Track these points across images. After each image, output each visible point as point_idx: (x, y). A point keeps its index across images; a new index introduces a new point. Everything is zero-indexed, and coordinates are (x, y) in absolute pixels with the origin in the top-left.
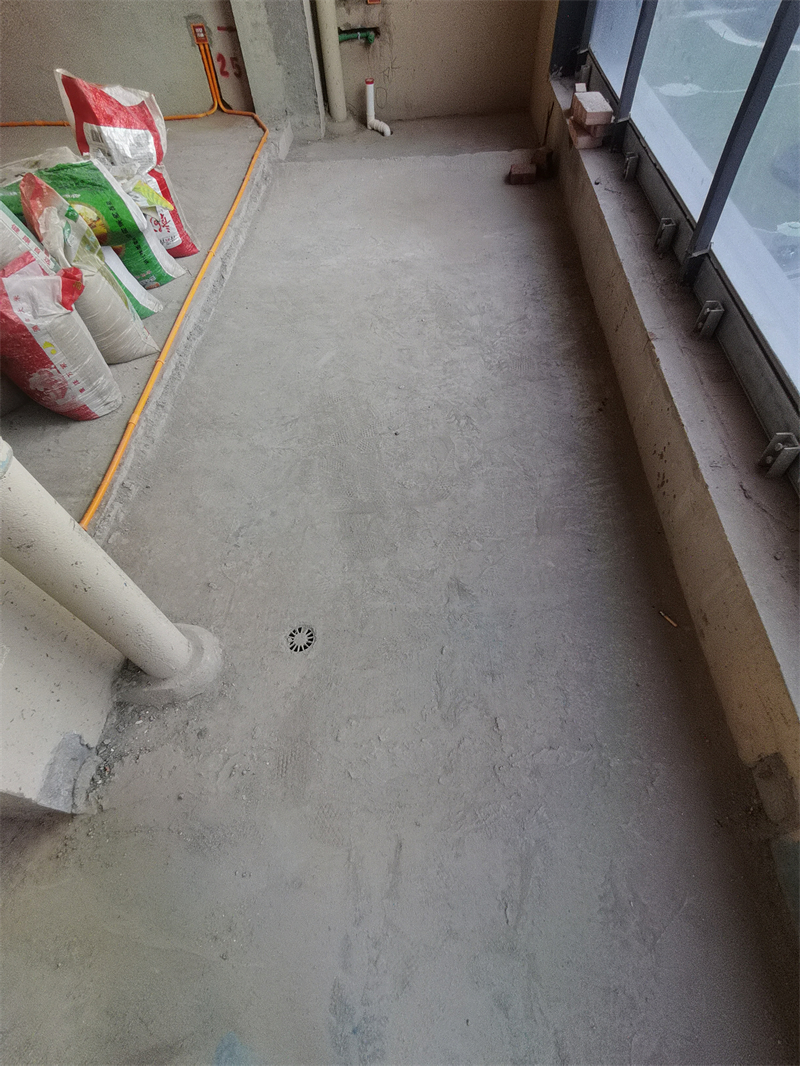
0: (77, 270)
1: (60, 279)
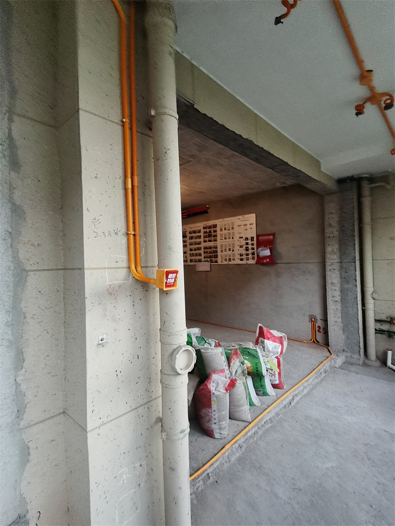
0: (236, 380)
1: (229, 381)
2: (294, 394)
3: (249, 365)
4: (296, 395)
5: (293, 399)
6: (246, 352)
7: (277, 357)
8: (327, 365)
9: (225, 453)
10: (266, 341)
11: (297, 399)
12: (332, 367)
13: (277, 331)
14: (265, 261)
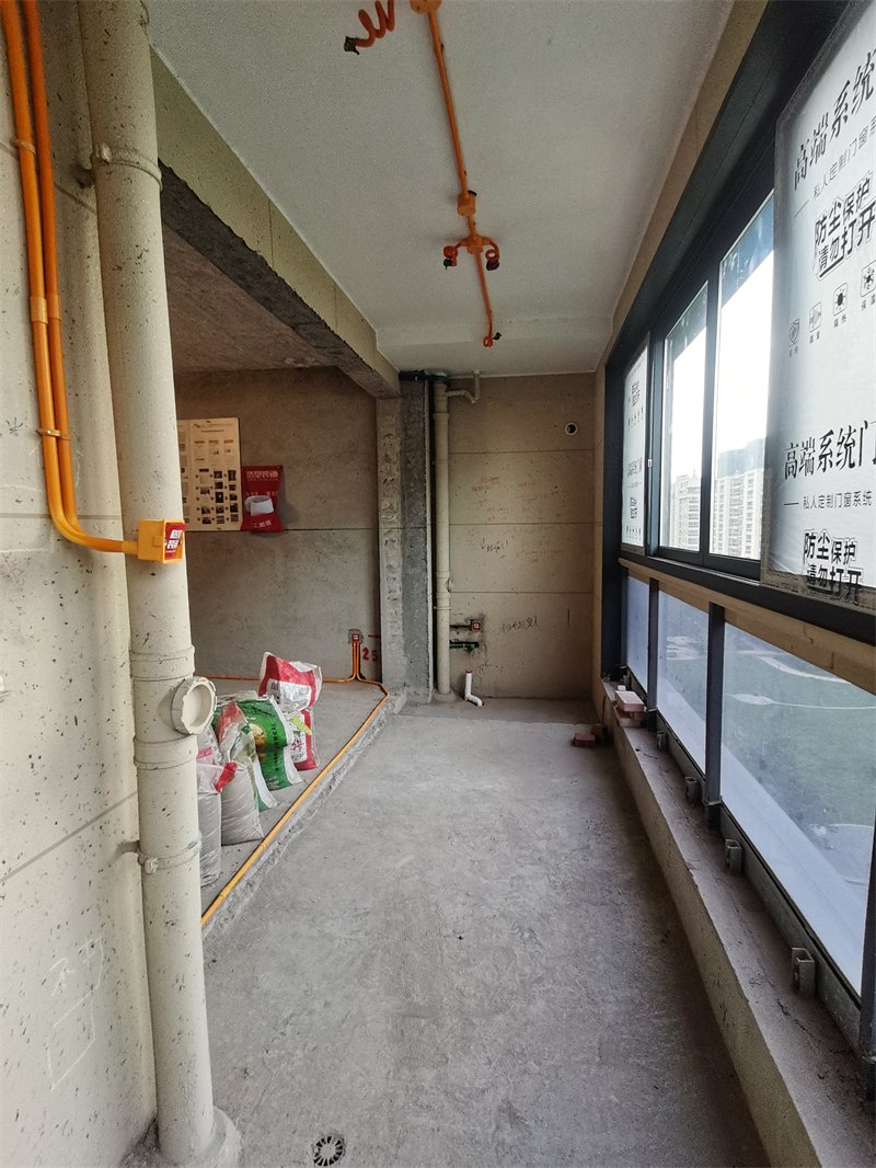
0: (235, 765)
1: (222, 768)
2: (335, 771)
3: (259, 730)
4: (338, 772)
5: (334, 779)
6: (251, 709)
7: (303, 712)
8: (381, 711)
9: (222, 905)
10: (282, 684)
11: (340, 778)
12: (390, 715)
13: (302, 662)
14: (262, 525)
